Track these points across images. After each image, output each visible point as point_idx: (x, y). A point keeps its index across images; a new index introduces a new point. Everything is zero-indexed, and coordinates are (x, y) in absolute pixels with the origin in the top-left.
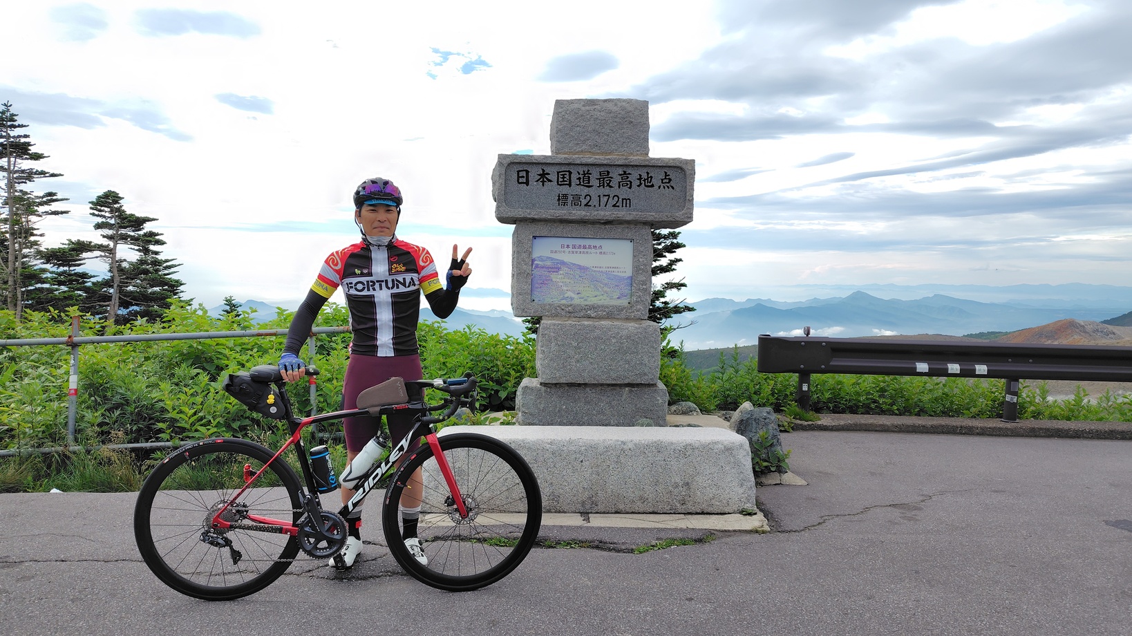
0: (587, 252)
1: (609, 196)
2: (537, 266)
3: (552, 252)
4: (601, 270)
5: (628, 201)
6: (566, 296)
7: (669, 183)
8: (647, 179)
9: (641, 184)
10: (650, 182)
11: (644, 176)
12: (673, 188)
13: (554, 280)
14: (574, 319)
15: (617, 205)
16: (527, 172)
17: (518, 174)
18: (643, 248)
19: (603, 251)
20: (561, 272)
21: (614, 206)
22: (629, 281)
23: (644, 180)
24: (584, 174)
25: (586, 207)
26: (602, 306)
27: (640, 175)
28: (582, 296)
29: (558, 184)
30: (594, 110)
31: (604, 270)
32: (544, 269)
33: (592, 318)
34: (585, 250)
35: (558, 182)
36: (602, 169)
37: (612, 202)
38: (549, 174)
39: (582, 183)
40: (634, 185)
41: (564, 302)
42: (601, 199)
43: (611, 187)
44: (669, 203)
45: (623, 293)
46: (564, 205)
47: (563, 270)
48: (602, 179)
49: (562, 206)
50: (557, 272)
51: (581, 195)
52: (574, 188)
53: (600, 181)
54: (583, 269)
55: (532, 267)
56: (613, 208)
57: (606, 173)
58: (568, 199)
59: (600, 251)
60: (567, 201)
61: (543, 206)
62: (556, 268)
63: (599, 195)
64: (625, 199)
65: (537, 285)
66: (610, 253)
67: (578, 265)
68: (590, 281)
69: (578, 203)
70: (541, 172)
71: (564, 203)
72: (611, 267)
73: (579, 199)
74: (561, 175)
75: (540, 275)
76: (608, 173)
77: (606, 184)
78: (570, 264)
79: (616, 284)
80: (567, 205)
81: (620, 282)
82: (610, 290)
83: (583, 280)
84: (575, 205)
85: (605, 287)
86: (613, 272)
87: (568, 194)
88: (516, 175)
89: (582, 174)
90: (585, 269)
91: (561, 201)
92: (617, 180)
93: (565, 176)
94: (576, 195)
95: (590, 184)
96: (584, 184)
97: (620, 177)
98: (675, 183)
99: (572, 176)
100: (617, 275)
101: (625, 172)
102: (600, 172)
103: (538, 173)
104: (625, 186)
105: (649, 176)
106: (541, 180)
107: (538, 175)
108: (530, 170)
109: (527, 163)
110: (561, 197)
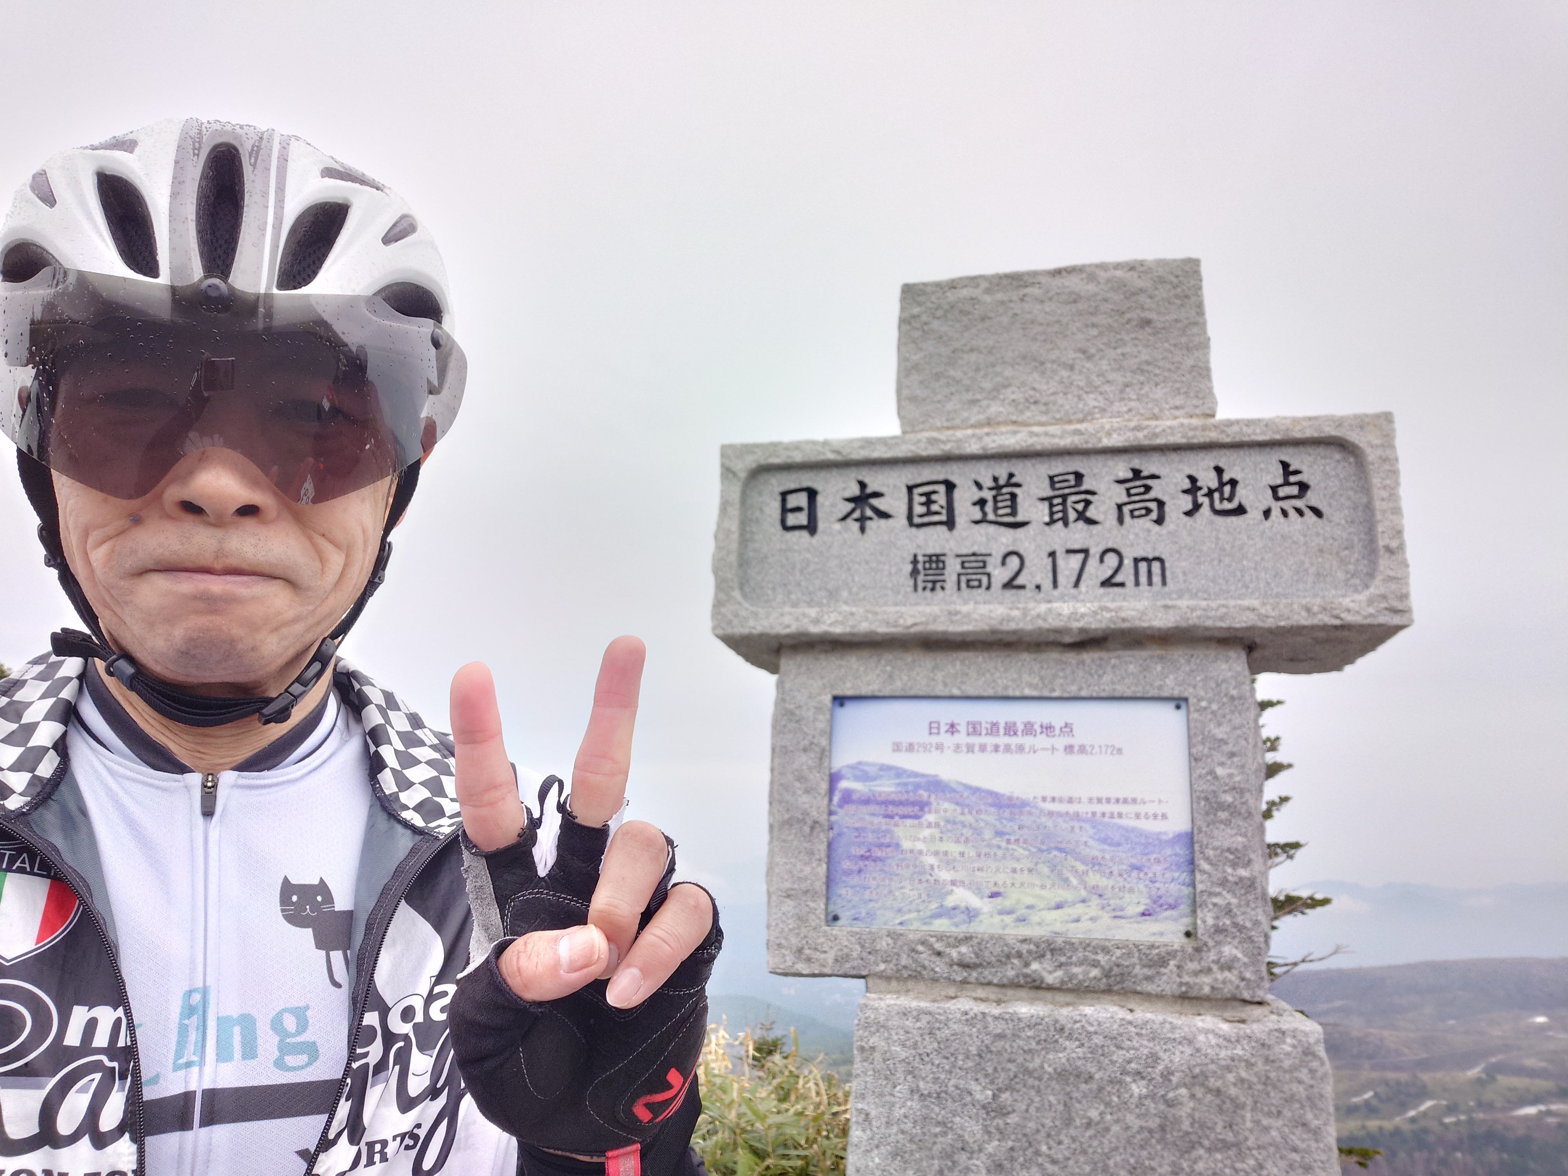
0: (1021, 748)
1: (1085, 551)
2: (848, 798)
3: (897, 748)
4: (1072, 808)
5: (1156, 566)
6: (950, 902)
7: (1299, 496)
8: (1220, 489)
9: (1197, 507)
10: (1230, 500)
11: (1208, 480)
12: (1318, 513)
13: (906, 845)
14: (980, 993)
15: (1118, 579)
16: (812, 494)
17: (784, 501)
18: (1226, 728)
19: (1076, 741)
20: (930, 818)
21: (1107, 583)
22: (1181, 850)
23: (1210, 493)
24: (998, 488)
25: (1008, 593)
26: (1086, 945)
27: (1191, 476)
28: (1008, 903)
29: (911, 524)
30: (1022, 300)
31: (1084, 809)
32: (873, 808)
33: (1050, 988)
34: (1013, 741)
35: (910, 517)
36: (1058, 467)
37: (1097, 571)
38: (881, 495)
39: (991, 516)
40: (1173, 515)
41: (942, 925)
42: (1060, 562)
43: (1091, 522)
44: (1307, 565)
45: (1160, 897)
46: (933, 589)
47: (937, 812)
48: (1059, 500)
49: (928, 593)
50: (916, 817)
51: (990, 555)
52: (965, 534)
53: (1051, 506)
54: (1008, 806)
55: (831, 800)
56: (1102, 590)
57: (1072, 477)
58: (944, 568)
59: (1068, 741)
60: (942, 575)
61: (862, 594)
62: (913, 804)
63: (1049, 550)
64: (1145, 559)
65: (846, 865)
66: (1104, 749)
67: (991, 793)
68: (1034, 850)
69: (980, 581)
70: (855, 491)
71: (934, 582)
72: (1108, 800)
73: (984, 567)
74: (921, 495)
75: (857, 829)
76: (1079, 477)
77: (1072, 515)
78: (960, 788)
79: (1134, 861)
80: (943, 588)
81: (1146, 854)
82: (1111, 882)
83: (1010, 847)
84: (968, 586)
85: (1091, 873)
86: (1120, 815)
87: (944, 555)
88: (776, 505)
89: (991, 489)
90: (1014, 806)
91: (921, 578)
92: (1110, 498)
93: (934, 497)
94: (974, 554)
95: (1020, 518)
96: (1000, 519)
97: (1121, 490)
98: (1325, 496)
99: (957, 494)
100: (1134, 830)
101: (1137, 472)
102: (1052, 477)
103: (847, 495)
104: (1140, 517)
105: (1226, 478)
106: (855, 516)
107: (846, 499)
108: (820, 489)
109: (811, 467)
110: (920, 566)
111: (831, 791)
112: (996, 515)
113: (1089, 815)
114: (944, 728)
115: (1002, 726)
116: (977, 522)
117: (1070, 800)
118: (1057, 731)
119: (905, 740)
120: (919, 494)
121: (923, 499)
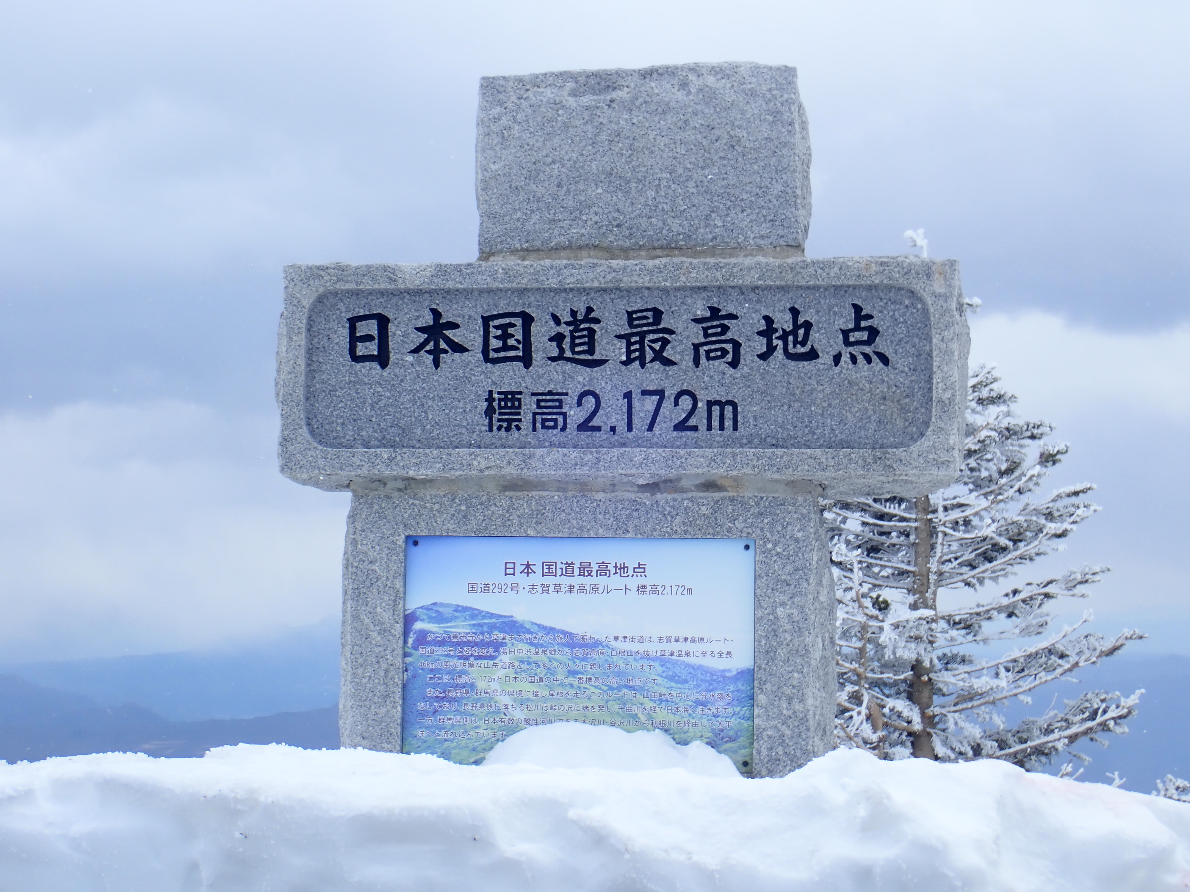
0: (595, 588)
1: (661, 393)
2: (422, 639)
3: (472, 588)
4: (642, 648)
5: (729, 409)
7: (869, 342)
8: (794, 333)
9: (771, 349)
10: (803, 343)
11: (783, 321)
12: (885, 360)
13: (481, 685)
15: (692, 422)
16: (382, 321)
17: (353, 330)
18: (789, 569)
19: (648, 582)
20: (505, 658)
21: (681, 426)
22: (741, 686)
23: (784, 337)
24: (574, 322)
25: (583, 435)
27: (766, 318)
29: (487, 359)
31: (654, 648)
32: (446, 649)
34: (588, 581)
35: (485, 351)
36: (636, 304)
37: (672, 414)
38: (455, 326)
39: (568, 354)
40: (748, 356)
42: (636, 404)
43: (668, 362)
44: (871, 412)
45: (722, 731)
46: (508, 429)
47: (512, 652)
48: (637, 339)
49: (503, 432)
50: (491, 658)
51: (566, 394)
52: (541, 371)
53: (629, 344)
54: (581, 646)
55: (405, 642)
56: (675, 434)
57: (650, 314)
58: (519, 407)
59: (641, 581)
60: (519, 414)
61: (436, 432)
62: (489, 644)
63: (625, 390)
64: (718, 403)
65: (421, 706)
66: (675, 589)
67: (564, 633)
68: (606, 688)
69: (555, 421)
70: (428, 320)
71: (510, 422)
72: (677, 639)
73: (560, 407)
74: (497, 327)
75: (432, 670)
76: (657, 313)
77: (649, 355)
78: (535, 629)
79: (699, 697)
80: (518, 428)
81: (710, 691)
82: (677, 718)
83: (582, 685)
84: (544, 427)
85: (658, 709)
86: (688, 654)
87: (520, 393)
88: (345, 332)
89: (568, 324)
90: (586, 646)
91: (496, 416)
92: (688, 337)
93: (511, 331)
94: (550, 393)
95: (597, 356)
96: (576, 357)
97: (697, 329)
98: (892, 342)
99: (534, 328)
100: (700, 667)
101: (715, 311)
102: (630, 314)
103: (420, 325)
104: (716, 358)
105: (801, 320)
106: (428, 348)
107: (419, 329)
108: (391, 316)
109: (382, 293)
110: (495, 404)
111: (406, 633)
112: (574, 352)
113: (659, 654)
114: (519, 568)
115: (577, 566)
116: (553, 359)
117: (641, 640)
118: (631, 572)
119: (480, 582)
120: (494, 327)
121: (499, 332)
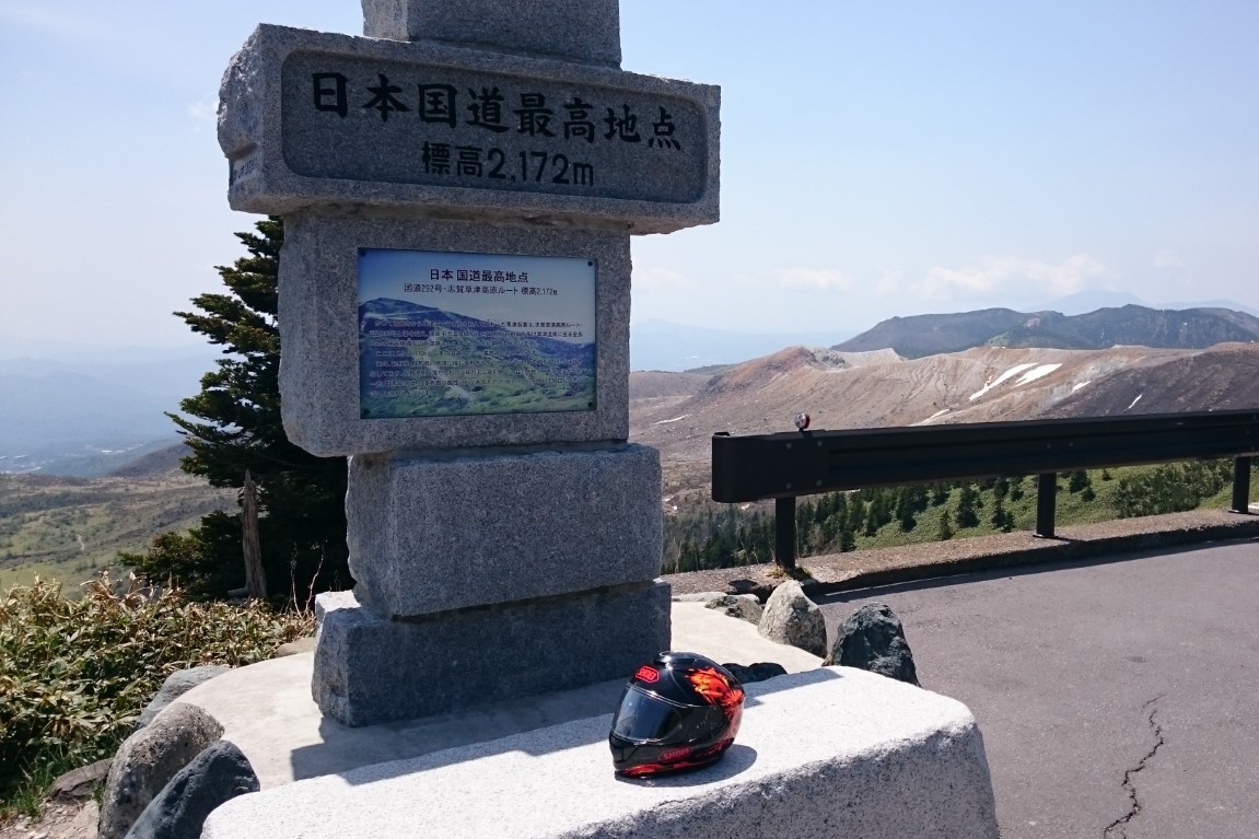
0: (494, 289)
4: (526, 329)
5: (587, 170)
7: (669, 133)
8: (626, 121)
9: (612, 132)
10: (631, 130)
11: (620, 114)
12: (677, 146)
13: (417, 359)
15: (565, 177)
16: (341, 80)
17: (317, 83)
18: (617, 279)
19: (529, 286)
21: (558, 179)
22: (589, 355)
23: (620, 124)
24: (486, 97)
25: (493, 181)
27: (609, 110)
29: (423, 118)
31: (533, 329)
32: (391, 332)
34: (489, 284)
35: (421, 112)
36: (527, 91)
37: (552, 170)
38: (398, 90)
39: (481, 120)
40: (599, 135)
42: (528, 161)
43: (549, 134)
44: (669, 180)
46: (440, 172)
48: (528, 114)
49: (436, 175)
51: (481, 150)
52: (463, 131)
53: (523, 118)
56: (554, 184)
58: (448, 156)
59: (524, 284)
60: (447, 161)
61: (386, 170)
63: (521, 150)
64: (581, 165)
66: (546, 291)
69: (473, 168)
70: (376, 82)
71: (441, 166)
72: (548, 325)
73: (477, 159)
74: (429, 95)
76: (541, 98)
77: (536, 127)
78: (453, 317)
80: (448, 172)
81: (569, 358)
84: (466, 173)
86: (555, 334)
87: (448, 146)
88: (311, 85)
89: (480, 97)
90: (489, 329)
91: (431, 162)
92: (561, 117)
93: (440, 98)
94: (469, 148)
95: (501, 124)
96: (487, 123)
97: (567, 112)
98: (682, 135)
99: (458, 98)
100: (562, 343)
101: (578, 101)
102: (523, 96)
103: (371, 86)
104: (579, 134)
105: (630, 113)
106: (378, 104)
107: (370, 89)
108: (348, 75)
109: (340, 57)
110: (430, 153)
112: (486, 120)
113: (536, 334)
114: (441, 274)
115: (481, 273)
117: (525, 325)
118: (517, 278)
120: (428, 94)
121: (432, 99)
